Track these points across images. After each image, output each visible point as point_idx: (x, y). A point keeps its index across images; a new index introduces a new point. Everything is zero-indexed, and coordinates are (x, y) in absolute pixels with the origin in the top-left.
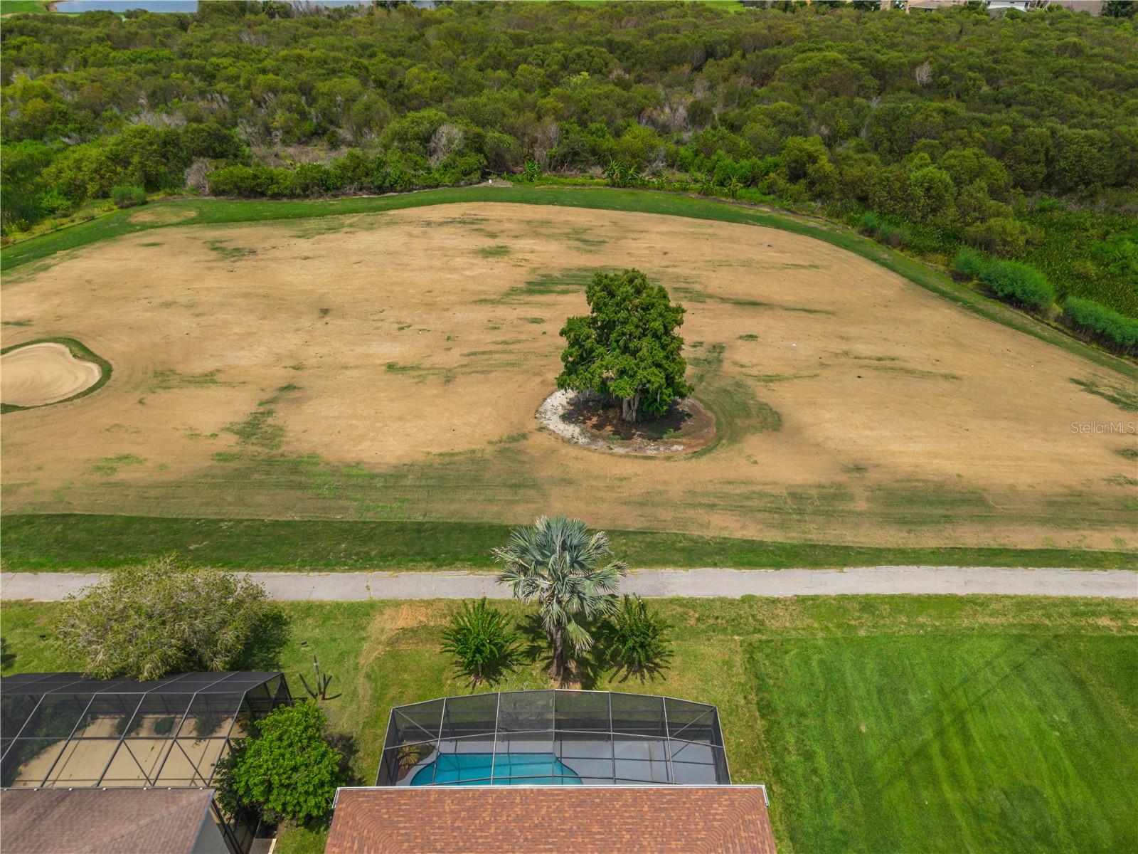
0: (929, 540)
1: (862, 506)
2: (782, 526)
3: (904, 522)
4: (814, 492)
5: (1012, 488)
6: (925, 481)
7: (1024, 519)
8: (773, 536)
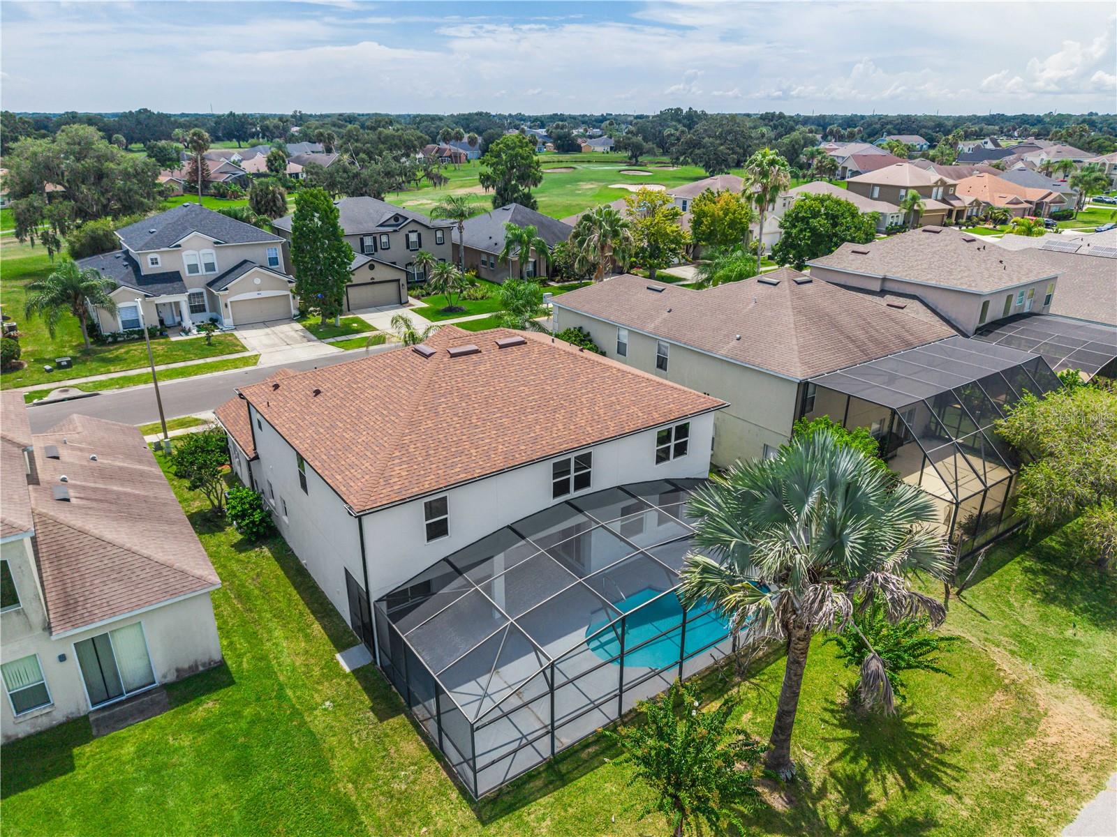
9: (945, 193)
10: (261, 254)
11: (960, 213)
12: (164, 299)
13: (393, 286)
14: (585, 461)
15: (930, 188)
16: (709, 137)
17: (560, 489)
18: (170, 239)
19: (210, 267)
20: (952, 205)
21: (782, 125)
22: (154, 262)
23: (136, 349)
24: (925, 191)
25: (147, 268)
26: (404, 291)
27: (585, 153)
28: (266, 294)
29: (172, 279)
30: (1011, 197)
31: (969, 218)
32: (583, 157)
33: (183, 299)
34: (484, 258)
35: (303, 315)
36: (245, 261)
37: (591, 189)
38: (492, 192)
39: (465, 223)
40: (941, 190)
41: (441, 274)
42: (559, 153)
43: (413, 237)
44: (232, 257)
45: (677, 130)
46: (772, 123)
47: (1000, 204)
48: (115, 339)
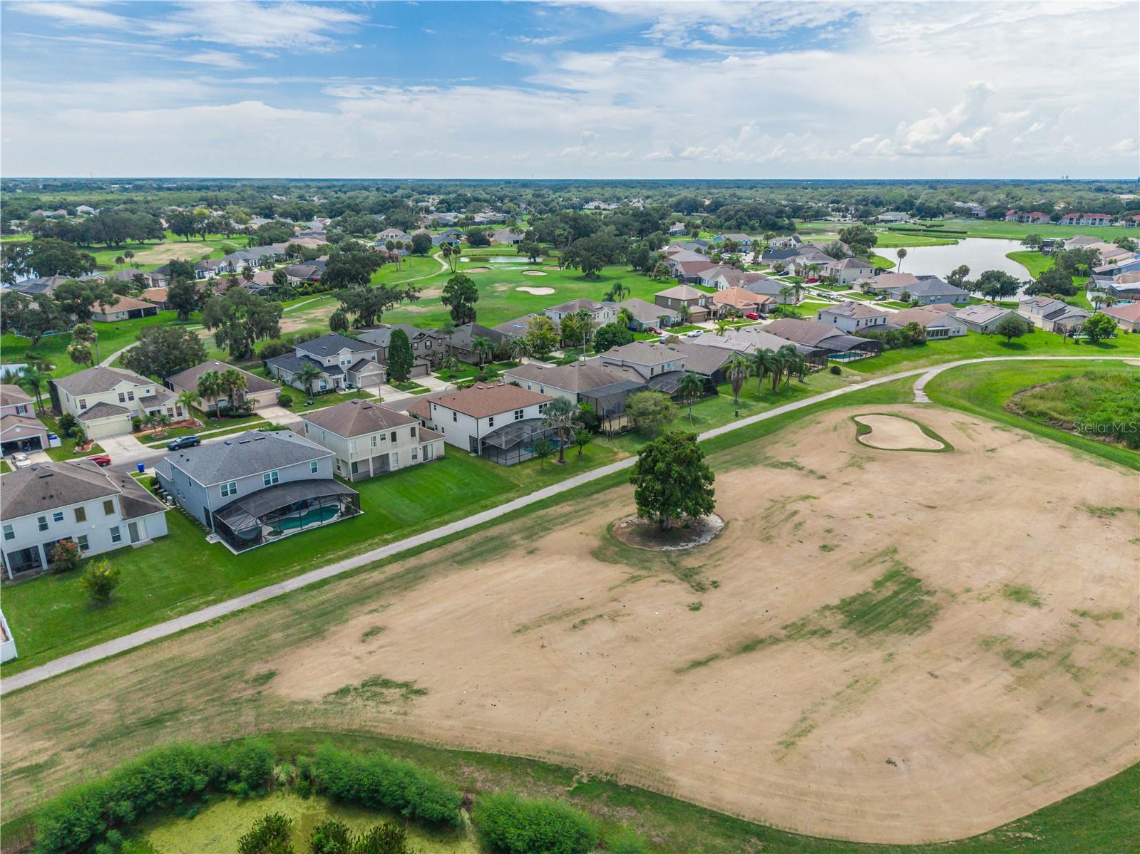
0: (475, 537)
1: (516, 537)
2: (542, 517)
3: (492, 539)
4: (541, 534)
5: (446, 576)
6: (493, 560)
7: (435, 563)
8: (542, 512)
9: (707, 301)
10: (368, 355)
11: (715, 313)
12: (336, 377)
13: (424, 367)
14: (522, 412)
15: (697, 300)
16: (585, 250)
17: (516, 418)
18: (334, 351)
19: (349, 362)
20: (709, 308)
21: (649, 221)
22: (329, 361)
23: (330, 397)
24: (694, 302)
25: (326, 364)
26: (429, 370)
27: (494, 246)
28: (374, 373)
29: (335, 369)
30: (745, 302)
31: (720, 315)
32: (492, 251)
33: (342, 376)
34: (460, 351)
35: (388, 382)
36: (363, 359)
37: (504, 291)
38: (450, 308)
39: (453, 336)
40: (704, 300)
41: (448, 362)
42: (472, 247)
43: (428, 343)
44: (358, 357)
45: (564, 230)
46: (640, 220)
47: (740, 306)
48: (319, 394)
